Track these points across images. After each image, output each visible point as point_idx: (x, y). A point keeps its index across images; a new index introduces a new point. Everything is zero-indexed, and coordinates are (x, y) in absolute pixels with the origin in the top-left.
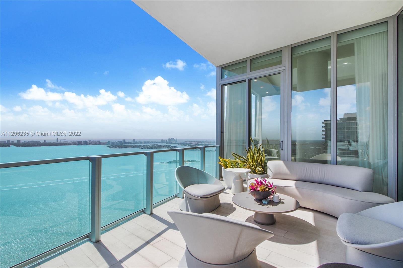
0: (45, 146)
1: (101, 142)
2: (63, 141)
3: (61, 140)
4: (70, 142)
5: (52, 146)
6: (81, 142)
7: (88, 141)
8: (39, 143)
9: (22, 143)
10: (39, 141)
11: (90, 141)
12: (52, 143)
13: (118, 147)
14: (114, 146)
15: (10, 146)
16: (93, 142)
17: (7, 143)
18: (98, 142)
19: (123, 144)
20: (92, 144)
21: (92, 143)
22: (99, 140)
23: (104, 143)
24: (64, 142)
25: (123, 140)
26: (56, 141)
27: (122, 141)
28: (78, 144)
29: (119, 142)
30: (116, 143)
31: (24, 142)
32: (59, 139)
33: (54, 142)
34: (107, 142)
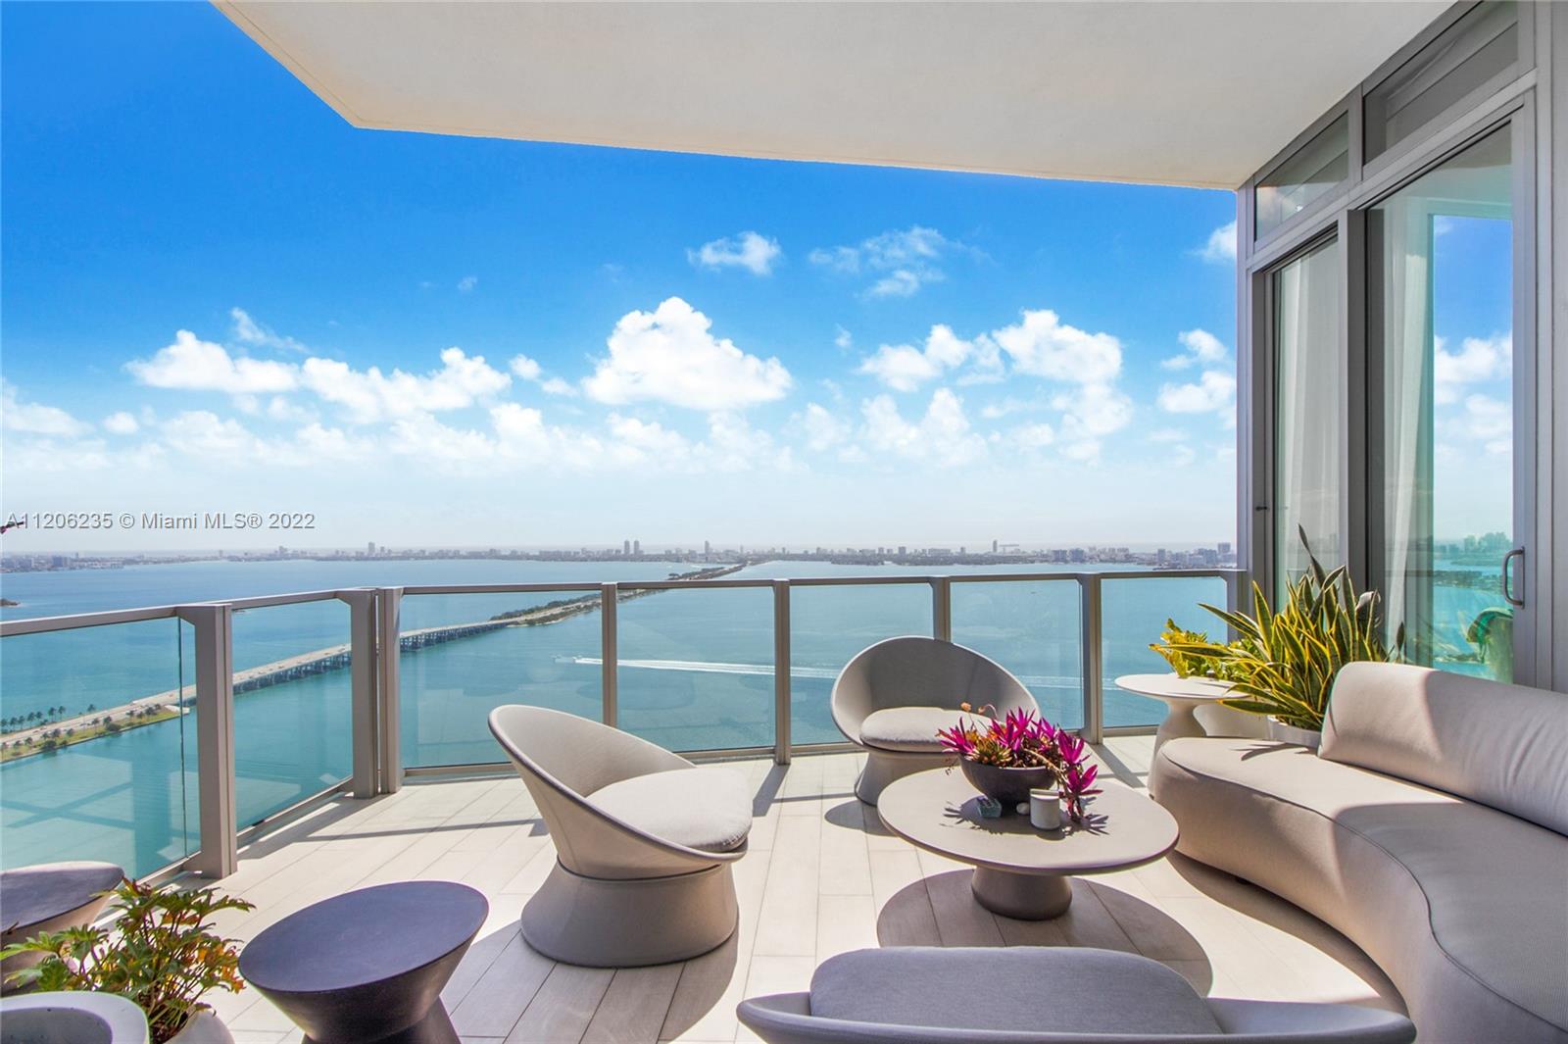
0: (963, 564)
1: (1131, 551)
2: (1013, 549)
3: (1004, 546)
4: (1029, 552)
5: (981, 565)
6: (1064, 552)
7: (1086, 550)
8: (950, 555)
9: (911, 554)
10: (950, 550)
11: (1094, 549)
12: (981, 556)
14: (1180, 569)
15: (885, 562)
16: (1103, 552)
17: (877, 556)
18: (1121, 553)
19: (1218, 561)
20: (1101, 561)
21: (1098, 556)
22: (1125, 547)
23: (1144, 557)
24: (1012, 553)
25: (1219, 546)
26: (992, 550)
27: (1216, 548)
28: (1053, 559)
29: (1201, 552)
30: (1190, 555)
31: (913, 551)
32: (998, 543)
33: (986, 554)
34: (1155, 555)
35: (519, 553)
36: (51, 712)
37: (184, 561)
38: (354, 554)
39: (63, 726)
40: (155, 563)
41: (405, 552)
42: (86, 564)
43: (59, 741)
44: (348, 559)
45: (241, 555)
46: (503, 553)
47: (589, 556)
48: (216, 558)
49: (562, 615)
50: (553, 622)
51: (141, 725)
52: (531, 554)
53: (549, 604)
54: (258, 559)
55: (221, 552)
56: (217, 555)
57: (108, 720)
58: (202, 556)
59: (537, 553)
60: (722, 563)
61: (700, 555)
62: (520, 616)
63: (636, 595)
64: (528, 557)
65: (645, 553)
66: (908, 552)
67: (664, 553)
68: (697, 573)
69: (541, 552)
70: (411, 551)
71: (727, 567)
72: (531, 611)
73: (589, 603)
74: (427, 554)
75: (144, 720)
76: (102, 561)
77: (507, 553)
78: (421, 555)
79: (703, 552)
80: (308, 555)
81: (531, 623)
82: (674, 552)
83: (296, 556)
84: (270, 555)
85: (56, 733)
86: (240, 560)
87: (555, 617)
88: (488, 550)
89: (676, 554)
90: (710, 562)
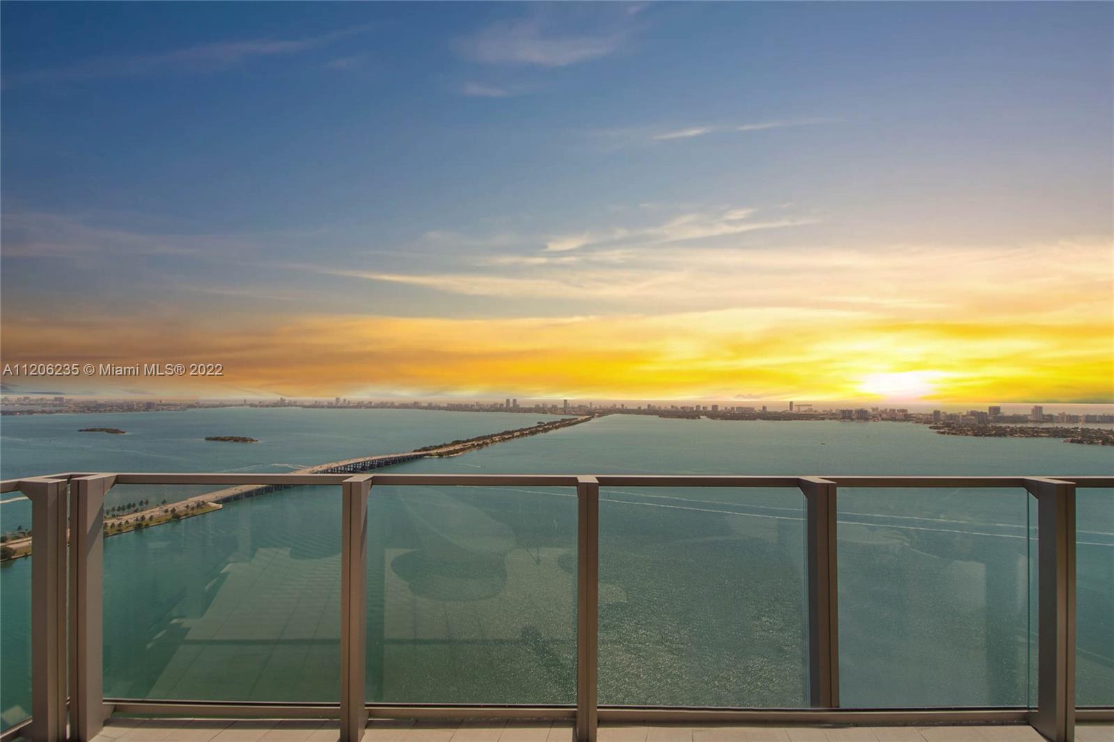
0: (763, 419)
1: (910, 412)
2: (806, 408)
3: (799, 406)
4: (820, 411)
5: (780, 420)
6: (852, 411)
7: (870, 410)
8: (753, 412)
9: (721, 411)
10: (753, 409)
11: (877, 409)
12: (780, 413)
13: (969, 433)
14: (954, 428)
15: (701, 417)
16: (885, 412)
17: (694, 412)
18: (901, 413)
19: (989, 422)
20: (883, 419)
21: (880, 415)
22: (905, 408)
23: (921, 416)
24: (806, 411)
25: (990, 408)
26: (789, 409)
27: (987, 411)
28: (841, 417)
29: (973, 413)
30: (964, 416)
31: (724, 409)
32: (794, 403)
33: (783, 411)
34: (931, 415)
35: (434, 405)
36: (141, 503)
37: (222, 407)
38: (326, 404)
39: (147, 514)
40: (206, 407)
41: (359, 403)
42: (165, 408)
43: (144, 523)
44: (323, 407)
45: (257, 403)
46: (423, 405)
47: (481, 408)
48: (242, 405)
49: (462, 450)
50: (455, 455)
51: (193, 515)
52: (442, 406)
53: (453, 442)
54: (267, 406)
55: (245, 401)
56: (243, 403)
57: (173, 510)
58: (235, 403)
59: (446, 405)
60: (577, 415)
61: (560, 408)
62: (433, 450)
63: (513, 437)
64: (440, 408)
65: (521, 406)
66: (719, 409)
67: (534, 407)
68: (557, 422)
69: (448, 404)
70: (362, 402)
71: (580, 418)
72: (441, 447)
73: (481, 442)
74: (373, 405)
75: (195, 511)
76: (175, 405)
77: (426, 405)
78: (369, 405)
79: (563, 406)
80: (298, 404)
81: (440, 455)
82: (541, 406)
83: (290, 404)
84: (275, 403)
85: (143, 518)
86: (256, 406)
87: (457, 451)
88: (413, 402)
89: (543, 408)
90: (568, 414)
